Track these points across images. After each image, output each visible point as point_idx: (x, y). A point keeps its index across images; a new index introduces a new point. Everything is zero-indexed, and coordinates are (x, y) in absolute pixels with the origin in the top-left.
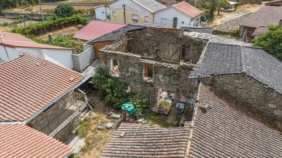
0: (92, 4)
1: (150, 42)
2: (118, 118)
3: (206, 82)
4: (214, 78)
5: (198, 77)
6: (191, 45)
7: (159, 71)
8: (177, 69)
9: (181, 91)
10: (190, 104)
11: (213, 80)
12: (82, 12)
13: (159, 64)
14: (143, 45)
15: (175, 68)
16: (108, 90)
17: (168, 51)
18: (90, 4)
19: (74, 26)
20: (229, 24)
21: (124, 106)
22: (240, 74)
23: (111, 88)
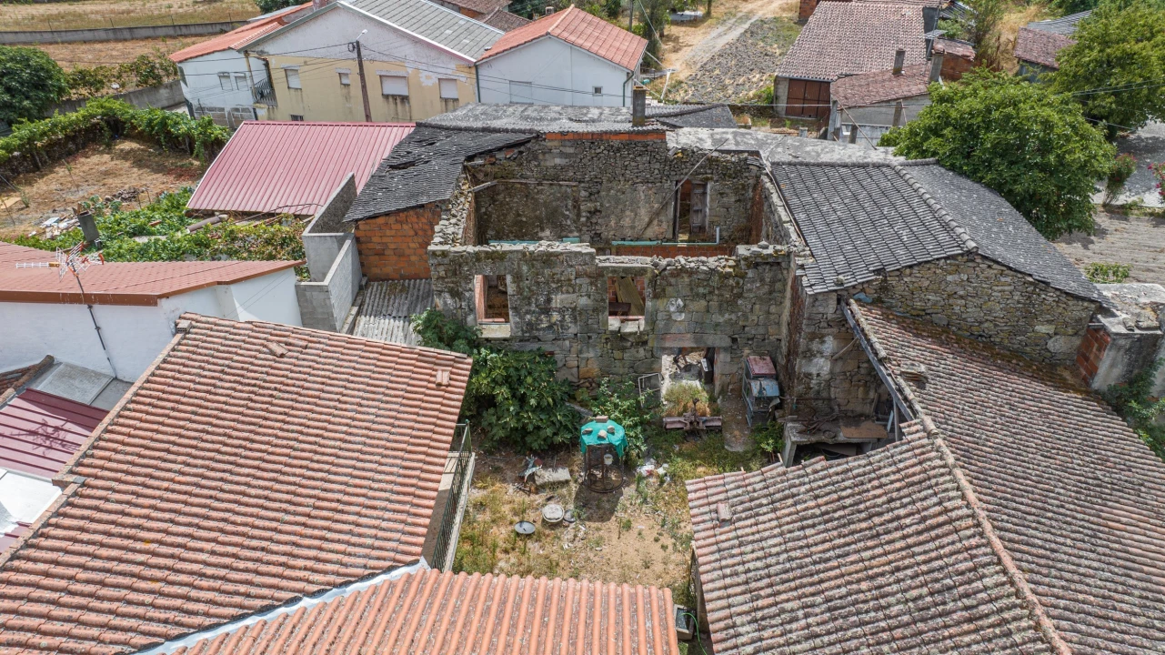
0: (103, 35)
1: (561, 186)
2: (567, 482)
3: (862, 296)
4: (885, 280)
5: (837, 285)
6: (712, 179)
7: (669, 289)
8: (731, 270)
9: (745, 341)
10: (810, 374)
11: (884, 288)
12: (101, 82)
13: (668, 265)
14: (536, 200)
15: (724, 267)
16: (502, 392)
17: (632, 211)
18: (89, 35)
19: (102, 153)
20: (717, 72)
21: (589, 433)
22: (962, 255)
23: (507, 380)
